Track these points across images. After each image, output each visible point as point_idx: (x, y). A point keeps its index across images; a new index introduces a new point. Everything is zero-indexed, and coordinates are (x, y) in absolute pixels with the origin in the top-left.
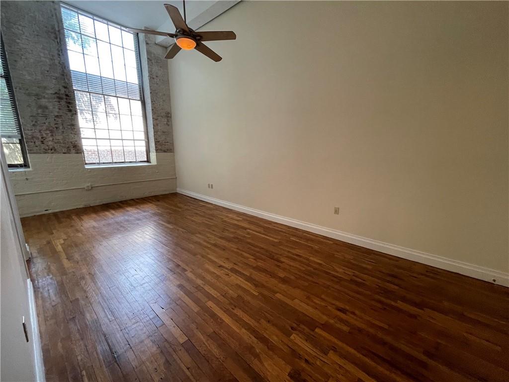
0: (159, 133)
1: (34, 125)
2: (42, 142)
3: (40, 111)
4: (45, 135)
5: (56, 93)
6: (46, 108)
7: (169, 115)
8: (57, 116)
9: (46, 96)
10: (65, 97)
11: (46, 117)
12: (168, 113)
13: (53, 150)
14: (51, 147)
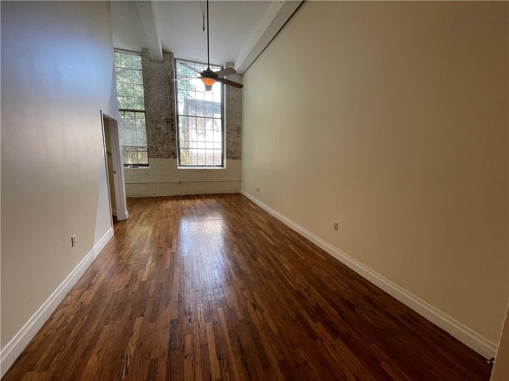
0: (230, 144)
1: (153, 140)
2: (156, 151)
3: (157, 131)
4: (158, 146)
5: (166, 119)
6: (160, 129)
7: (240, 129)
8: (165, 134)
9: (161, 122)
10: (171, 121)
11: (160, 135)
12: (239, 127)
13: (161, 156)
14: (160, 154)
